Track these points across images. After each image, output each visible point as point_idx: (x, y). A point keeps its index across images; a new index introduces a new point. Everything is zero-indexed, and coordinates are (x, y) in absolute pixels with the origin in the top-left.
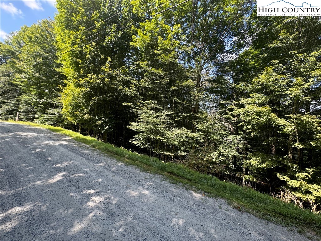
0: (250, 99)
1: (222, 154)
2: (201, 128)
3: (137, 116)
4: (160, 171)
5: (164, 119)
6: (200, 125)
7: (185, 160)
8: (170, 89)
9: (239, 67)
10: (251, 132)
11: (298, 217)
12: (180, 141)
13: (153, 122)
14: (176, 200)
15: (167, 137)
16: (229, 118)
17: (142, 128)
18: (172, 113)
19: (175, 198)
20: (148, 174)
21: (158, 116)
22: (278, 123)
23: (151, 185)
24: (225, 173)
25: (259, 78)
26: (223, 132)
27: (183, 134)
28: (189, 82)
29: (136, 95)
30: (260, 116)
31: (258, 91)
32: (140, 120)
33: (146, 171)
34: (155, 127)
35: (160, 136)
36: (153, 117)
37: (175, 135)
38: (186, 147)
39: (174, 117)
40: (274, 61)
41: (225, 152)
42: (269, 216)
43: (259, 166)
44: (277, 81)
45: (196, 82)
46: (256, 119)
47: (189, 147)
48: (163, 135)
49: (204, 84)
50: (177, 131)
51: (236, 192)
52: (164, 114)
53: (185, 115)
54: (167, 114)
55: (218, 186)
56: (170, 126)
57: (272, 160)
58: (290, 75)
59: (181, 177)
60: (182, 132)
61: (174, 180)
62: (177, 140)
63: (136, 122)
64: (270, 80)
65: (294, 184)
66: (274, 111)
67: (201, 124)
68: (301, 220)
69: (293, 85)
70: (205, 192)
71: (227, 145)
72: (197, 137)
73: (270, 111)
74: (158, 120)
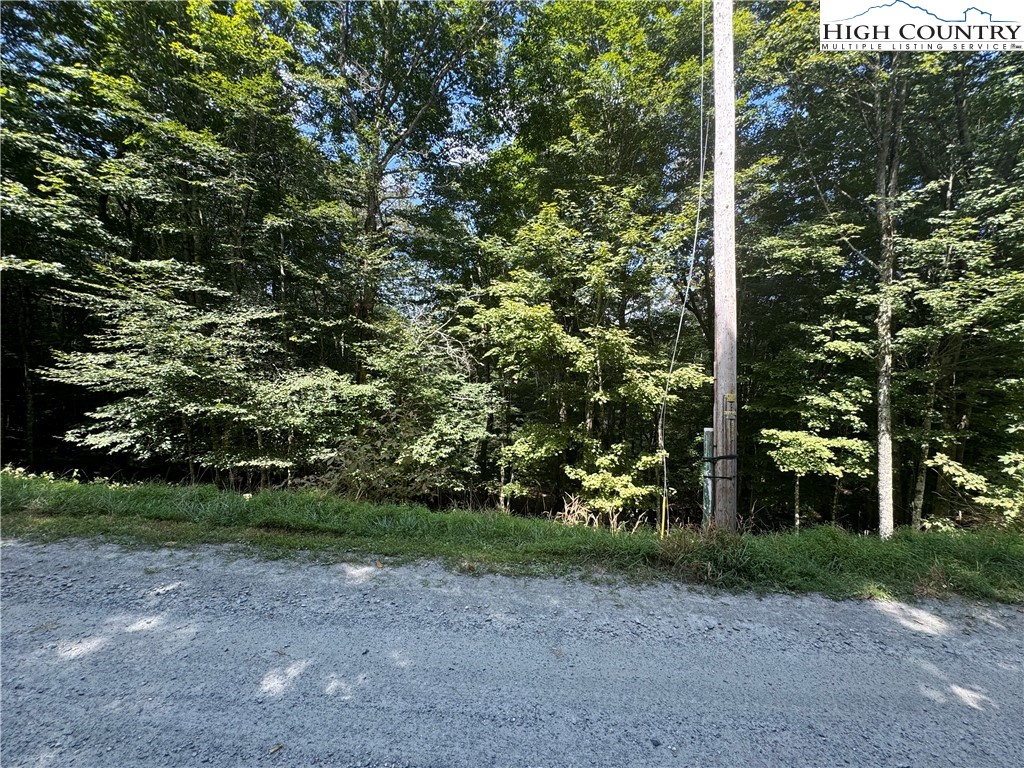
0: (512, 284)
1: (445, 438)
2: (384, 368)
3: (98, 326)
4: (220, 532)
5: (243, 338)
6: (380, 357)
7: (328, 475)
8: (260, 221)
9: (489, 190)
10: (513, 372)
11: (582, 547)
12: (312, 414)
13: (189, 348)
14: (283, 611)
15: (260, 403)
16: (463, 337)
17: (131, 376)
18: (275, 314)
19: (277, 604)
20: (165, 552)
21: (213, 326)
22: (566, 348)
23: (176, 591)
24: (456, 489)
25: (530, 230)
26: (450, 377)
27: (321, 388)
28: (340, 212)
29: (84, 226)
30: (533, 330)
31: (531, 265)
32: (117, 344)
33: (155, 543)
34: (200, 369)
35: (225, 402)
36: (191, 330)
37: (292, 394)
38: (336, 433)
39: (287, 329)
40: (562, 192)
41: (452, 432)
42: (534, 566)
43: (531, 455)
44: (565, 244)
45: (363, 213)
46: (525, 337)
47: (347, 429)
48: (241, 396)
49: (391, 224)
50: (301, 379)
51: (470, 532)
52: (242, 317)
53: (327, 324)
54: (255, 317)
55: (425, 527)
56: (270, 365)
57: (557, 436)
58: (589, 234)
59: (306, 530)
60: (319, 382)
61: (279, 545)
62: (302, 411)
63: (95, 352)
64: (553, 239)
65: (592, 482)
66: (560, 319)
67: (383, 353)
68: (588, 552)
69: (593, 259)
70: (386, 555)
71: (460, 410)
72: (373, 397)
73: (551, 317)
74: (214, 341)
